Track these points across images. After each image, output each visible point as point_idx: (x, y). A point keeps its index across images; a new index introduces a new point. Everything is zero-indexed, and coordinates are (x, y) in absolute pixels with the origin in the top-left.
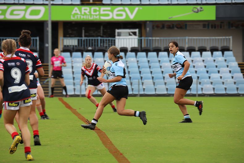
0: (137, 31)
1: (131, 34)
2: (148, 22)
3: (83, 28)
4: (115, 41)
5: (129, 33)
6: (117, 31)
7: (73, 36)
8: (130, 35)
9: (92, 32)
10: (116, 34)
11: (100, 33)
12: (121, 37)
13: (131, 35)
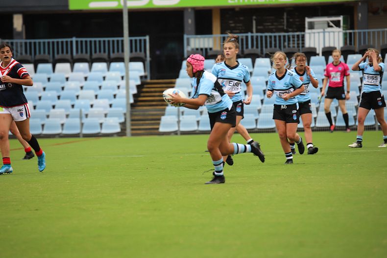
0: (341, 18)
1: (331, 24)
2: (360, 4)
3: (254, 17)
4: (303, 37)
5: (328, 24)
6: (307, 20)
7: (238, 31)
8: (329, 26)
9: (269, 24)
10: (307, 26)
11: (284, 25)
12: (313, 31)
13: (332, 27)
